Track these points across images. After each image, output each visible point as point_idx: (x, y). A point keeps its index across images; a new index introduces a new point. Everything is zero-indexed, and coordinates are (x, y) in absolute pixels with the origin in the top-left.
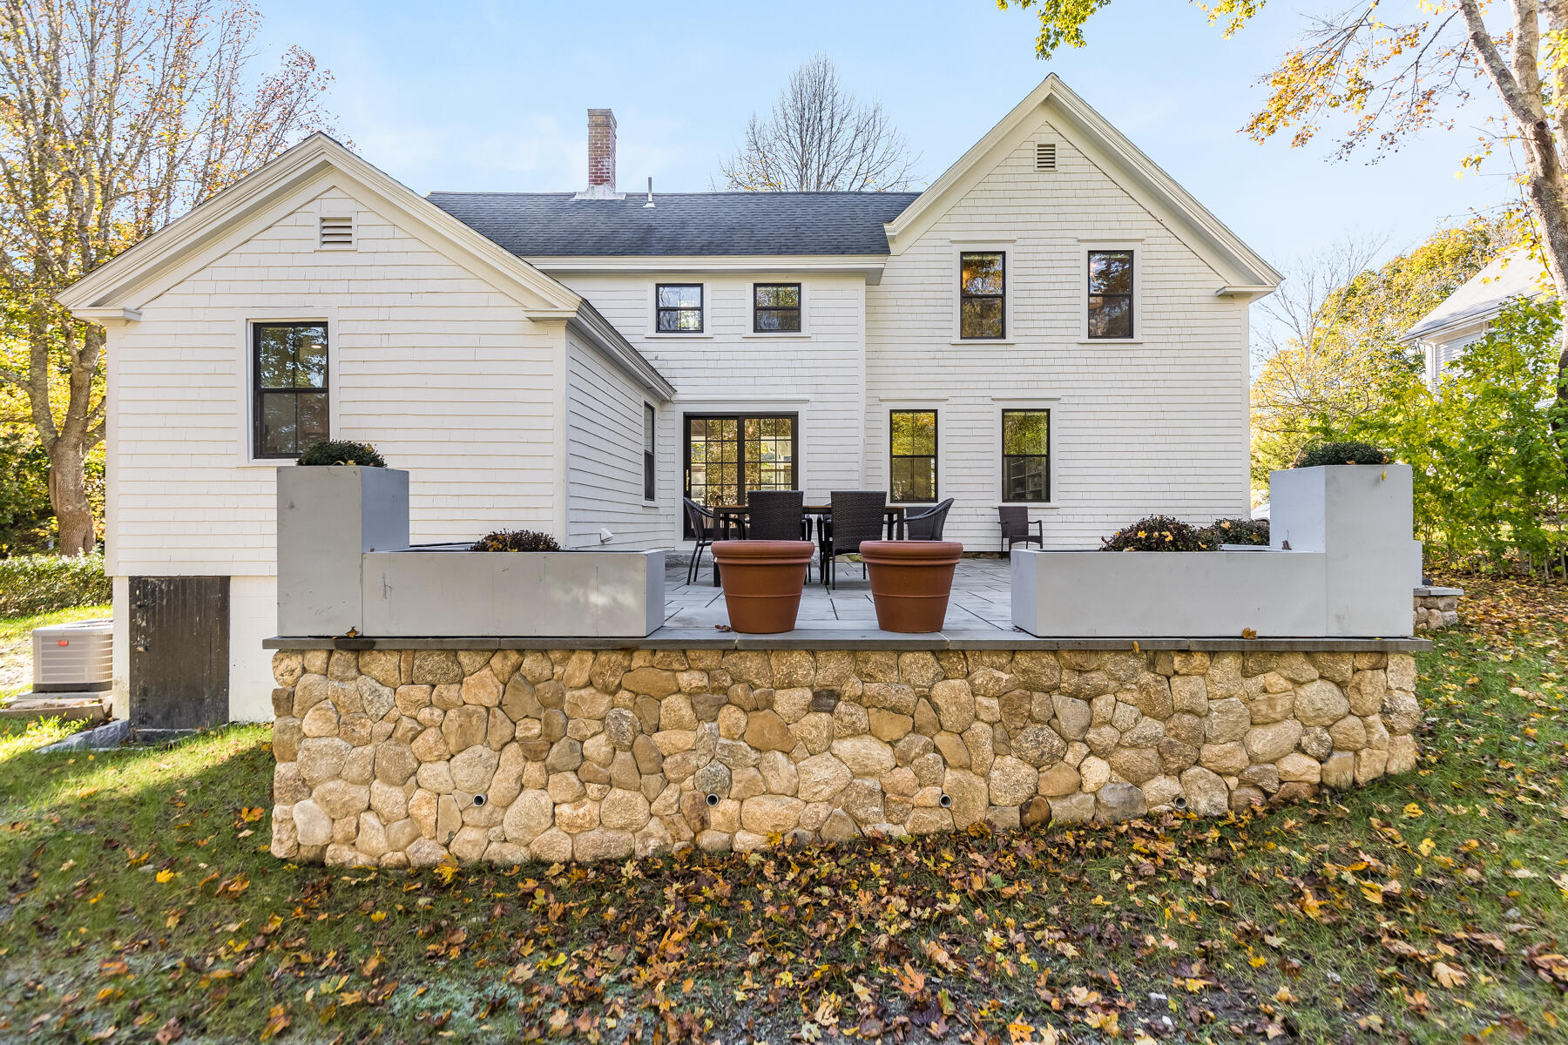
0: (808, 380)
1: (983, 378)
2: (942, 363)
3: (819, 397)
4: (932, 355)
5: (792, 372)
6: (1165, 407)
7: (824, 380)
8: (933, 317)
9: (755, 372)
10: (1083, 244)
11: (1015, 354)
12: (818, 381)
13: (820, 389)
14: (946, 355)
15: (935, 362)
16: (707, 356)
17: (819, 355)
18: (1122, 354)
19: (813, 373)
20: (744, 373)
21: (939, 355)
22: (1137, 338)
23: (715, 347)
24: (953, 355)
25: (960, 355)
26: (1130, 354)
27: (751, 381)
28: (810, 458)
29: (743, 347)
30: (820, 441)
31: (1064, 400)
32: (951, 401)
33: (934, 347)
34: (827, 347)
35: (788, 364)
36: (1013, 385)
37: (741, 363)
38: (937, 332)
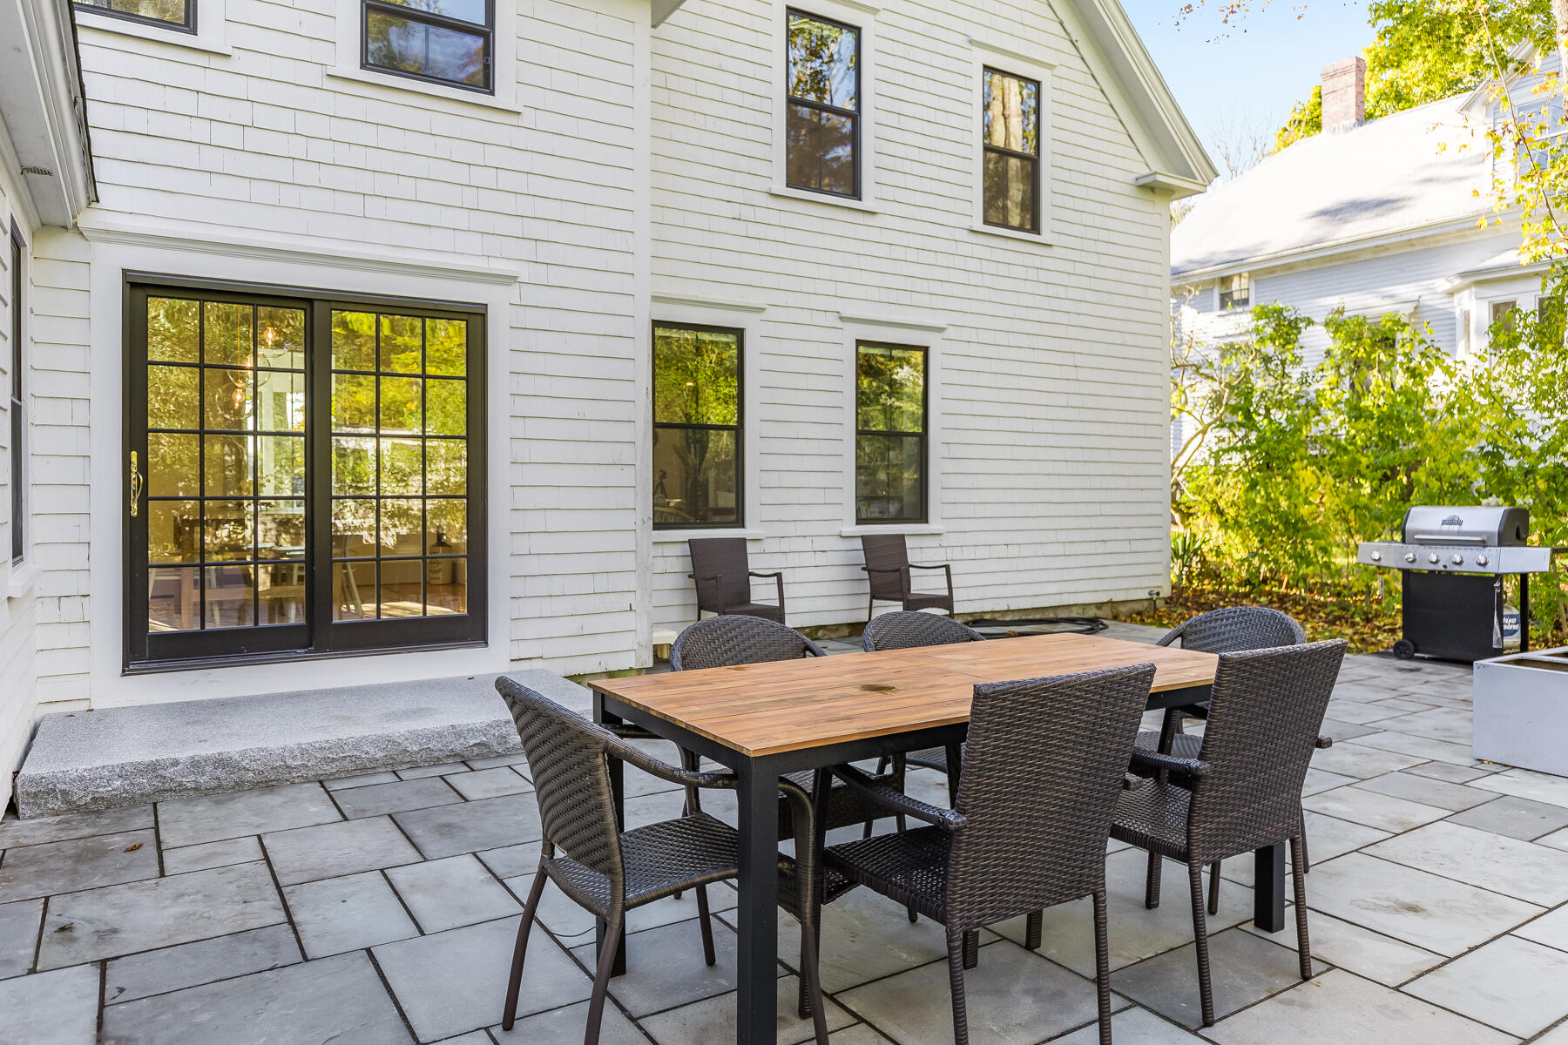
0: (513, 226)
1: (825, 272)
2: (754, 230)
3: (541, 273)
4: (733, 210)
5: (469, 197)
6: (1079, 360)
7: (555, 232)
8: (739, 130)
9: (366, 182)
10: (976, 51)
11: (874, 234)
12: (538, 229)
13: (544, 252)
14: (762, 215)
15: (738, 228)
16: (209, 107)
17: (540, 165)
18: (1028, 260)
19: (525, 206)
20: (330, 177)
21: (748, 213)
22: (1045, 236)
23: (236, 87)
24: (773, 217)
25: (786, 219)
26: (1037, 262)
27: (353, 204)
28: (519, 428)
29: (325, 102)
30: (542, 386)
31: (951, 332)
32: (771, 313)
33: (738, 195)
34: (559, 144)
35: (460, 174)
36: (874, 294)
37: (320, 151)
38: (744, 164)
